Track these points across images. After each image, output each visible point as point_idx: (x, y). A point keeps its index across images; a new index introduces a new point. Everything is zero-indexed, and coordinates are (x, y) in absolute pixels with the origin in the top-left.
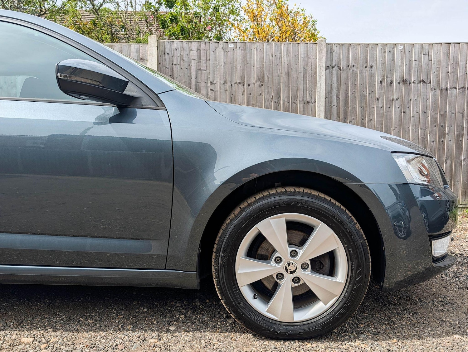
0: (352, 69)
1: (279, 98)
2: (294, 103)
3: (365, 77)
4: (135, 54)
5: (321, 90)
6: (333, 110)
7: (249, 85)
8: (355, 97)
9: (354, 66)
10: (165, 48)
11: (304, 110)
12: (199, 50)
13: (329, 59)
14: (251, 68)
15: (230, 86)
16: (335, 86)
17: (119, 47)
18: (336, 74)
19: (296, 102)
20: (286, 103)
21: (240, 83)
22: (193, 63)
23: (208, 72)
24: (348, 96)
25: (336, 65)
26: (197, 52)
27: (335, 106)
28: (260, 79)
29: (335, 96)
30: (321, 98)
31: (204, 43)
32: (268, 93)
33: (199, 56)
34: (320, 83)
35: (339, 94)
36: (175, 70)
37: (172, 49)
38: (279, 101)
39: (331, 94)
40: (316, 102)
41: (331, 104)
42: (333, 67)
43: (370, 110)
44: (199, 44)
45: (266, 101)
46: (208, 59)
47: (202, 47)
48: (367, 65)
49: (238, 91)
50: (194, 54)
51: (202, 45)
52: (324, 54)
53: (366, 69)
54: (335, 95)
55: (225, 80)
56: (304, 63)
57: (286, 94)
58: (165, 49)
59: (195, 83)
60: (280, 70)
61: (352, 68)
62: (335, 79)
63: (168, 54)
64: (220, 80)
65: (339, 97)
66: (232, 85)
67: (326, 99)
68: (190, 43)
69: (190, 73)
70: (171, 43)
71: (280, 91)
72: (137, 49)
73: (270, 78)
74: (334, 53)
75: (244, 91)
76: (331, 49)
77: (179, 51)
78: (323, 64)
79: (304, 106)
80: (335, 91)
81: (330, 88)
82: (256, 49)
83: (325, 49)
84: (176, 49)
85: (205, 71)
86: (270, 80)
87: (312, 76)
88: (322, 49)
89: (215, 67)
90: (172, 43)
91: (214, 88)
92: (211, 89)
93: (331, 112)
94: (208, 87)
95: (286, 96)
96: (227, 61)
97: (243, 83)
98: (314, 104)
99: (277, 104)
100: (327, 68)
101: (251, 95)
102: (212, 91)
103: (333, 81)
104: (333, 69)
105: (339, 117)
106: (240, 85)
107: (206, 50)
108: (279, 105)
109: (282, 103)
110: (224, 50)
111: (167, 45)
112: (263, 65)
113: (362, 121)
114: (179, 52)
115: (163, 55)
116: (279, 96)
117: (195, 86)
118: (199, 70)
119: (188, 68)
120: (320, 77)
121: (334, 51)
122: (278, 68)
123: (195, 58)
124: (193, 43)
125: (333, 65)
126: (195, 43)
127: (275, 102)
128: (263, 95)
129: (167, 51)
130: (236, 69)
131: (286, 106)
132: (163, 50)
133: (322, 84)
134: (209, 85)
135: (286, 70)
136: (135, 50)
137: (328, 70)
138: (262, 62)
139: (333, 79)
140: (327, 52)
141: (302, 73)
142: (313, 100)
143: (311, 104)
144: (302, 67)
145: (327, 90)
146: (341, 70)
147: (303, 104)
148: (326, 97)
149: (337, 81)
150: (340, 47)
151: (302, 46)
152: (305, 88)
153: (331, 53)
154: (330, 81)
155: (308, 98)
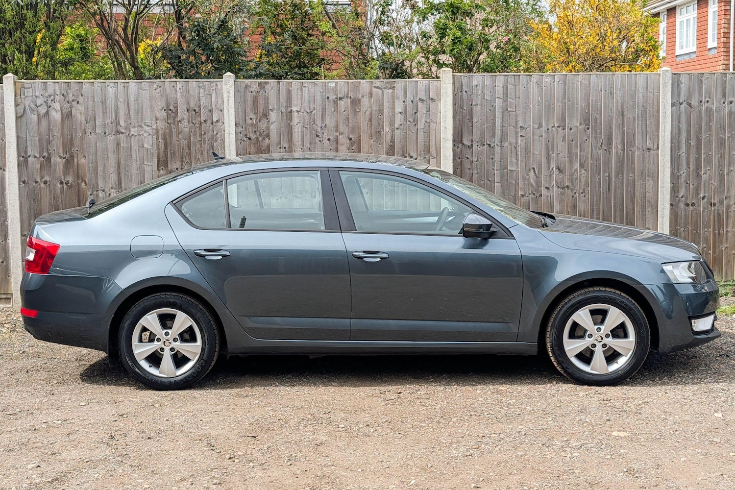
0: (706, 106)
1: (610, 144)
2: (630, 150)
3: (722, 116)
4: (423, 93)
5: (666, 134)
6: (682, 159)
7: (571, 129)
8: (710, 141)
9: (708, 102)
10: (462, 83)
11: (643, 160)
12: (505, 86)
13: (676, 93)
14: (573, 107)
15: (547, 131)
16: (684, 127)
17: (403, 84)
18: (685, 112)
19: (633, 149)
20: (620, 151)
21: (559, 127)
22: (498, 103)
23: (518, 113)
24: (701, 140)
25: (685, 101)
26: (503, 88)
27: (684, 154)
28: (586, 121)
29: (684, 141)
30: (666, 144)
31: (512, 76)
32: (596, 139)
33: (506, 94)
34: (664, 126)
35: (689, 138)
36: (474, 112)
37: (471, 85)
38: (610, 148)
39: (679, 137)
40: (658, 148)
41: (679, 150)
42: (681, 104)
43: (729, 158)
44: (506, 78)
45: (593, 148)
46: (517, 96)
47: (509, 81)
48: (725, 100)
49: (557, 137)
50: (499, 90)
51: (509, 79)
52: (670, 88)
53: (724, 105)
54: (684, 139)
55: (539, 123)
56: (644, 100)
57: (620, 139)
58: (462, 85)
59: (501, 127)
60: (611, 108)
61: (707, 104)
62: (683, 119)
63: (466, 92)
64: (533, 123)
65: (689, 142)
66: (548, 129)
67: (673, 144)
68: (494, 77)
69: (495, 116)
70: (469, 78)
71: (612, 135)
72: (426, 86)
74: (682, 86)
75: (564, 137)
76: (678, 80)
77: (480, 87)
78: (668, 101)
79: (643, 154)
80: (684, 135)
81: (677, 131)
82: (581, 83)
83: (671, 82)
84: (477, 86)
85: (513, 113)
86: (598, 121)
87: (653, 116)
88: (666, 81)
89: (526, 107)
90: (471, 78)
91: (525, 134)
92: (521, 136)
93: (678, 162)
94: (517, 133)
95: (619, 142)
96: (542, 99)
97: (563, 126)
98: (656, 152)
99: (608, 152)
100: (673, 105)
101: (574, 142)
102: (523, 138)
103: (681, 122)
104: (681, 106)
105: (689, 168)
106: (559, 129)
107: (515, 85)
108: (610, 154)
109: (614, 151)
110: (538, 84)
111: (465, 81)
112: (589, 103)
113: (719, 173)
114: (480, 89)
115: (460, 93)
116: (610, 143)
117: (501, 130)
118: (505, 110)
119: (492, 109)
120: (665, 117)
121: (682, 83)
122: (609, 106)
123: (501, 96)
124: (498, 77)
125: (681, 101)
126: (501, 77)
127: (605, 150)
128: (589, 142)
129: (465, 89)
130: (554, 108)
131: (619, 154)
132: (460, 87)
133: (667, 126)
134: (519, 130)
135: (620, 109)
136: (424, 87)
137: (674, 108)
138: (588, 99)
139: (681, 119)
140: (673, 84)
141: (640, 112)
142: (655, 146)
143: (652, 152)
144: (640, 105)
145: (674, 133)
146: (691, 107)
147: (642, 152)
148: (672, 143)
149: (686, 122)
150: (690, 78)
151: (640, 77)
152: (644, 131)
153: (678, 85)
154: (677, 122)
155: (649, 144)
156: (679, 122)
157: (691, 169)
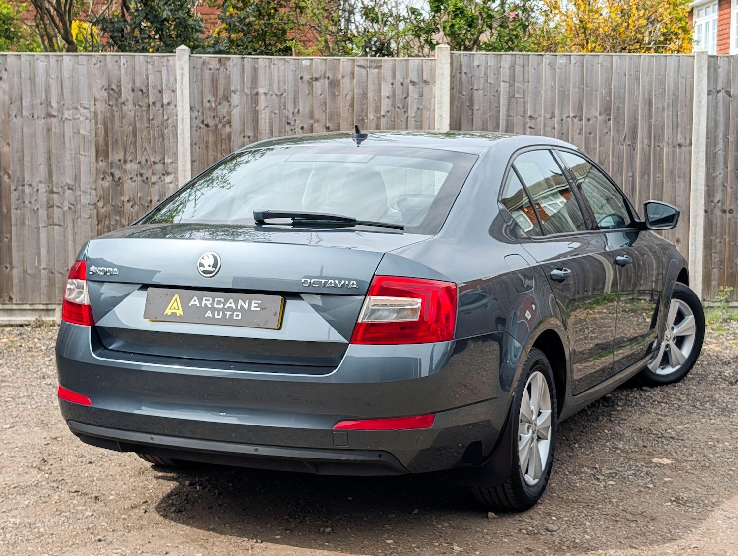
1: (634, 139)
2: (658, 146)
4: (415, 74)
5: (700, 127)
6: (718, 158)
7: (589, 120)
10: (461, 64)
11: (673, 157)
12: (512, 67)
13: (712, 79)
14: (592, 94)
15: (560, 122)
16: (721, 119)
17: (390, 63)
18: (723, 102)
19: (661, 145)
20: (646, 147)
21: (575, 117)
22: (503, 87)
23: (526, 100)
25: (723, 89)
26: (510, 69)
27: (720, 152)
28: (607, 110)
29: (721, 136)
30: (701, 139)
31: (521, 57)
32: (618, 132)
33: (513, 77)
34: (699, 117)
35: (727, 132)
36: (475, 98)
37: (472, 66)
38: (634, 143)
39: (715, 132)
40: (691, 144)
41: (715, 147)
42: (718, 92)
44: (513, 58)
45: (615, 144)
46: (526, 80)
47: (517, 62)
49: (572, 129)
50: (505, 72)
51: (517, 60)
52: (706, 72)
54: (721, 134)
55: (552, 112)
56: (675, 86)
57: (646, 133)
58: (461, 66)
59: (506, 116)
60: (636, 96)
62: (721, 110)
63: (466, 73)
64: (545, 112)
65: (728, 137)
66: (562, 120)
67: (708, 140)
68: (499, 57)
69: (499, 103)
70: (470, 57)
71: (637, 128)
72: (419, 66)
73: (621, 109)
74: (720, 70)
75: (581, 129)
76: (716, 64)
77: (482, 68)
78: (704, 87)
79: (673, 152)
80: (721, 128)
81: (713, 124)
82: (601, 66)
83: (707, 66)
84: (478, 66)
85: (521, 100)
86: (621, 111)
87: (685, 105)
88: (701, 65)
89: (537, 94)
90: (472, 58)
91: (535, 125)
92: (530, 127)
93: (714, 160)
94: (525, 124)
95: (646, 136)
96: (555, 83)
97: (580, 116)
98: (688, 148)
99: (632, 148)
100: (709, 93)
101: (592, 136)
102: (532, 130)
103: (718, 113)
104: (719, 95)
105: (727, 168)
106: (576, 120)
107: (523, 67)
108: (634, 150)
109: (639, 146)
110: (551, 66)
111: (464, 60)
112: (610, 89)
114: (483, 70)
115: (458, 75)
116: (634, 137)
117: (506, 120)
118: (511, 96)
119: (496, 94)
120: (699, 107)
121: (719, 68)
122: (634, 93)
123: (507, 79)
124: (504, 56)
125: (718, 89)
126: (508, 56)
127: (629, 145)
128: (610, 135)
129: (464, 70)
130: (569, 95)
131: (645, 151)
132: (459, 67)
133: (701, 118)
134: (528, 120)
135: (646, 97)
136: (416, 68)
137: (710, 96)
138: (610, 85)
139: (719, 110)
140: (709, 68)
141: (671, 101)
142: (688, 142)
143: (684, 148)
144: (671, 92)
145: (710, 126)
146: (730, 95)
147: (672, 148)
148: (707, 138)
149: (725, 113)
150: (730, 61)
151: (670, 60)
152: (675, 125)
153: (715, 70)
154: (713, 113)
155: (680, 139)
156: (716, 113)
157: (729, 169)
